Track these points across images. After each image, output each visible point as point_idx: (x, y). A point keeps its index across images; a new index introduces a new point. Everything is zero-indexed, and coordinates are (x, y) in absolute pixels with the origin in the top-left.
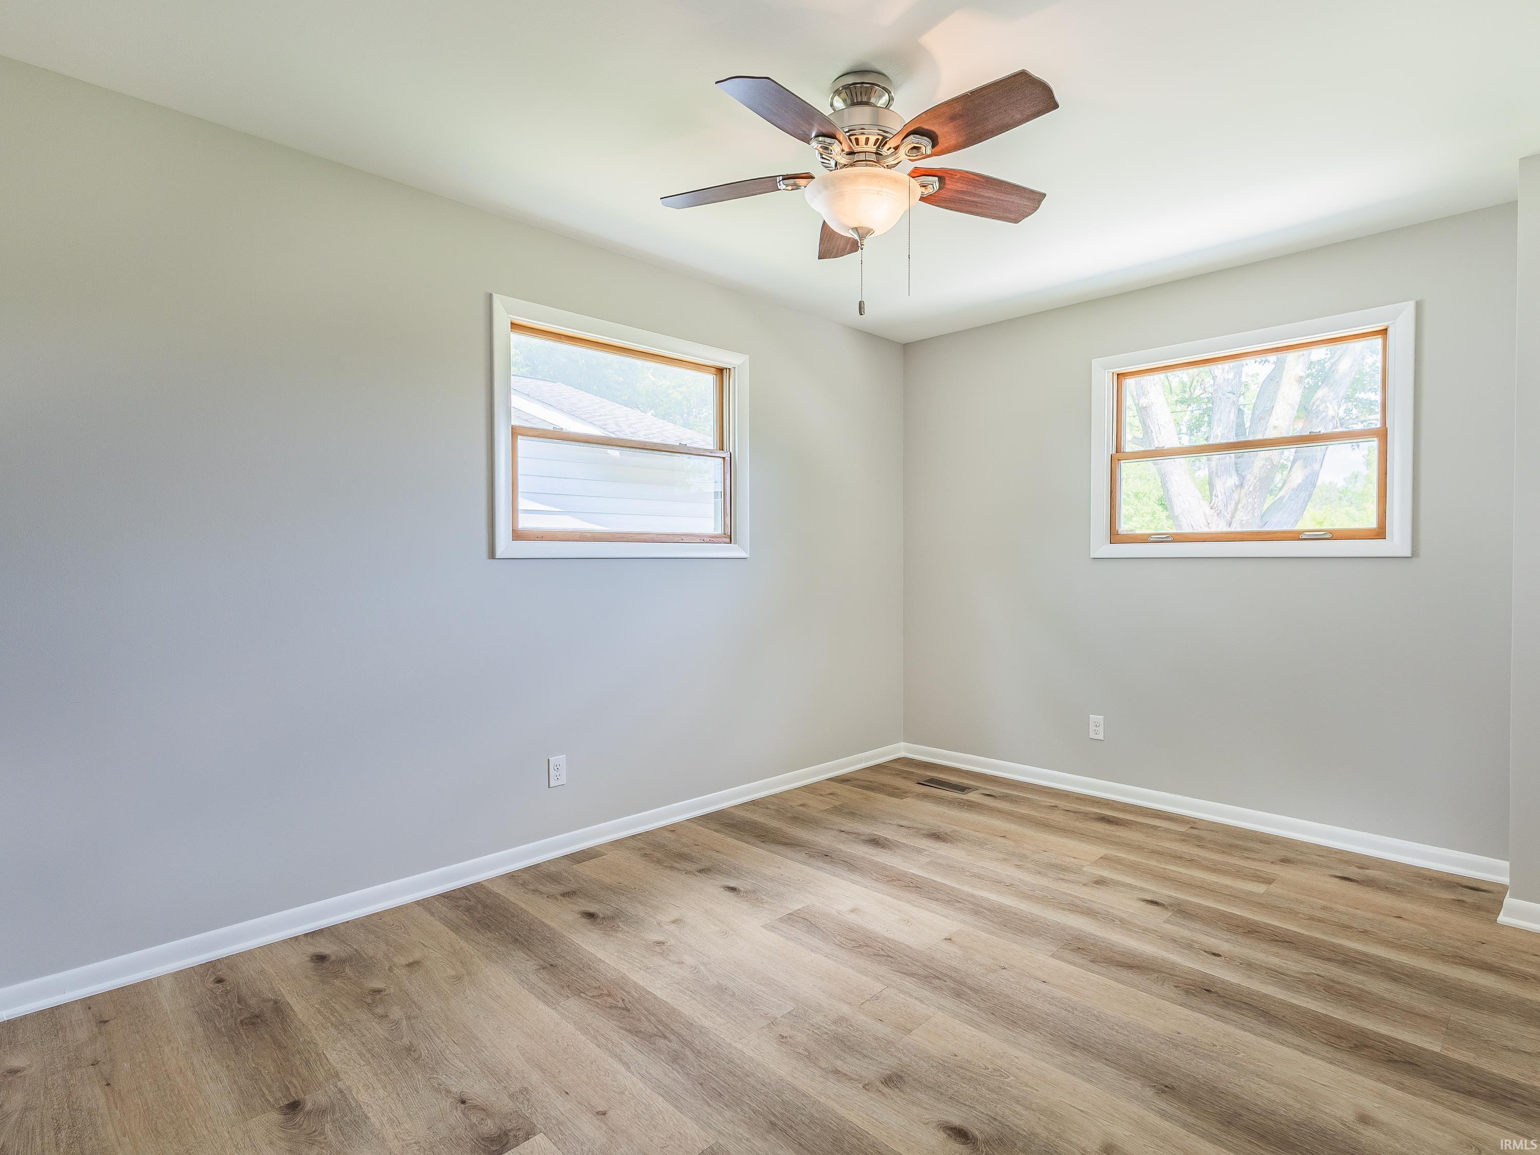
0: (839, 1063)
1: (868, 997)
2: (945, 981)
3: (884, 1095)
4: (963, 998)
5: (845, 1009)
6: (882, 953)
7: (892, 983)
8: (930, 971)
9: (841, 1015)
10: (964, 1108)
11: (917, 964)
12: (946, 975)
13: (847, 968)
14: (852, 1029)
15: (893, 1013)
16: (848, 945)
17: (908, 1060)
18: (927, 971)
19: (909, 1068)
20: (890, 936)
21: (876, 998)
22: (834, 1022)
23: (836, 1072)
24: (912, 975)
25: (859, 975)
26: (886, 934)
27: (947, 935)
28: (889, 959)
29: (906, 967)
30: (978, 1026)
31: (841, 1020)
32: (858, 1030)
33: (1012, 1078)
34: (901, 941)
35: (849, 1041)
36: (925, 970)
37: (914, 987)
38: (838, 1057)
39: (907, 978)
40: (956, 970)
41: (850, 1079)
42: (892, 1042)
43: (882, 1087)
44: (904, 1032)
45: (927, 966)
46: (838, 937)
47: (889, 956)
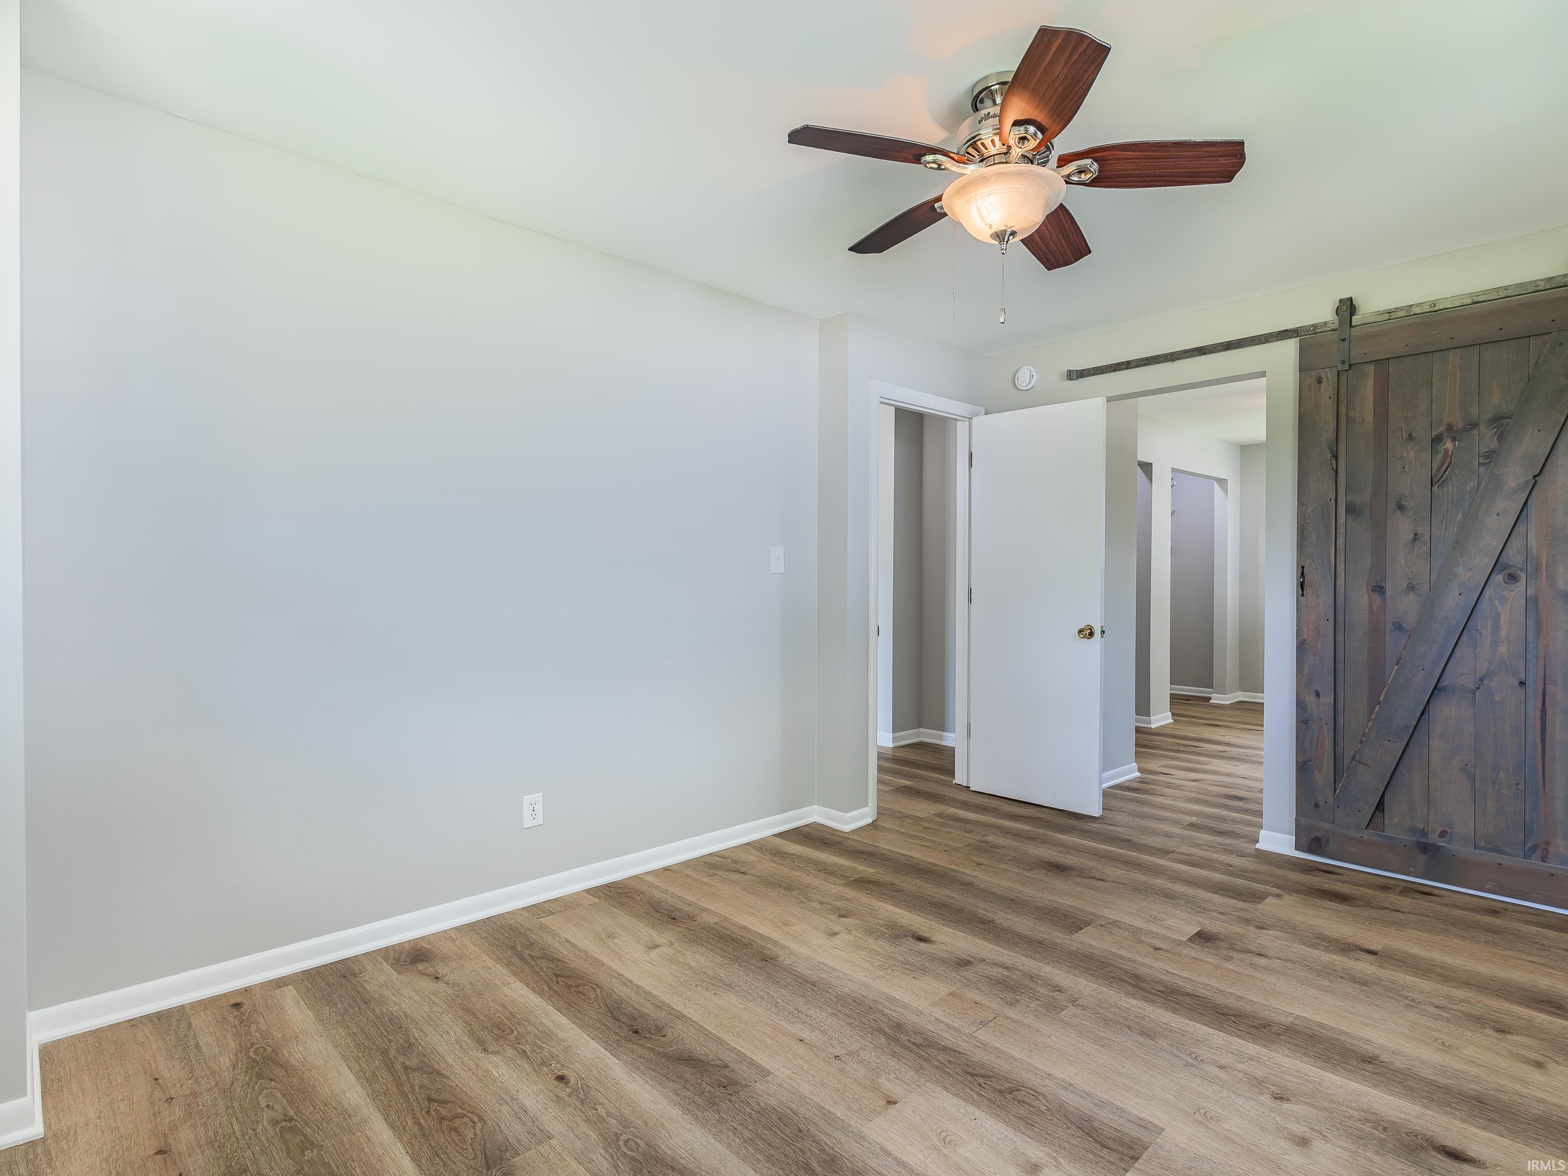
0: (1006, 973)
1: (991, 1024)
2: (909, 1041)
3: (970, 956)
4: (894, 1022)
5: (1010, 1012)
6: (981, 1080)
7: (966, 1039)
8: (924, 1054)
9: (1014, 1008)
10: (916, 950)
11: (937, 1063)
12: (907, 1048)
13: (1019, 1057)
14: (1000, 995)
15: (965, 1009)
16: (1027, 1095)
17: (952, 974)
18: (927, 1053)
19: (951, 969)
20: (971, 1108)
21: (983, 1024)
22: (1018, 1002)
23: (1007, 968)
24: (945, 1049)
25: (1004, 1049)
26: (978, 1113)
27: (892, 1110)
28: (971, 1071)
29: (950, 1059)
30: (890, 999)
31: (1013, 1004)
32: (996, 995)
33: (876, 965)
34: (955, 1100)
35: (1002, 987)
36: (929, 1055)
37: (943, 1035)
38: (1008, 977)
39: (949, 1044)
40: (894, 1055)
41: (995, 964)
42: (965, 986)
43: (972, 960)
44: (955, 993)
45: (926, 1060)
46: (1043, 1108)
47: (972, 1075)
